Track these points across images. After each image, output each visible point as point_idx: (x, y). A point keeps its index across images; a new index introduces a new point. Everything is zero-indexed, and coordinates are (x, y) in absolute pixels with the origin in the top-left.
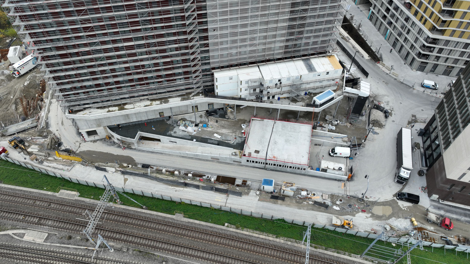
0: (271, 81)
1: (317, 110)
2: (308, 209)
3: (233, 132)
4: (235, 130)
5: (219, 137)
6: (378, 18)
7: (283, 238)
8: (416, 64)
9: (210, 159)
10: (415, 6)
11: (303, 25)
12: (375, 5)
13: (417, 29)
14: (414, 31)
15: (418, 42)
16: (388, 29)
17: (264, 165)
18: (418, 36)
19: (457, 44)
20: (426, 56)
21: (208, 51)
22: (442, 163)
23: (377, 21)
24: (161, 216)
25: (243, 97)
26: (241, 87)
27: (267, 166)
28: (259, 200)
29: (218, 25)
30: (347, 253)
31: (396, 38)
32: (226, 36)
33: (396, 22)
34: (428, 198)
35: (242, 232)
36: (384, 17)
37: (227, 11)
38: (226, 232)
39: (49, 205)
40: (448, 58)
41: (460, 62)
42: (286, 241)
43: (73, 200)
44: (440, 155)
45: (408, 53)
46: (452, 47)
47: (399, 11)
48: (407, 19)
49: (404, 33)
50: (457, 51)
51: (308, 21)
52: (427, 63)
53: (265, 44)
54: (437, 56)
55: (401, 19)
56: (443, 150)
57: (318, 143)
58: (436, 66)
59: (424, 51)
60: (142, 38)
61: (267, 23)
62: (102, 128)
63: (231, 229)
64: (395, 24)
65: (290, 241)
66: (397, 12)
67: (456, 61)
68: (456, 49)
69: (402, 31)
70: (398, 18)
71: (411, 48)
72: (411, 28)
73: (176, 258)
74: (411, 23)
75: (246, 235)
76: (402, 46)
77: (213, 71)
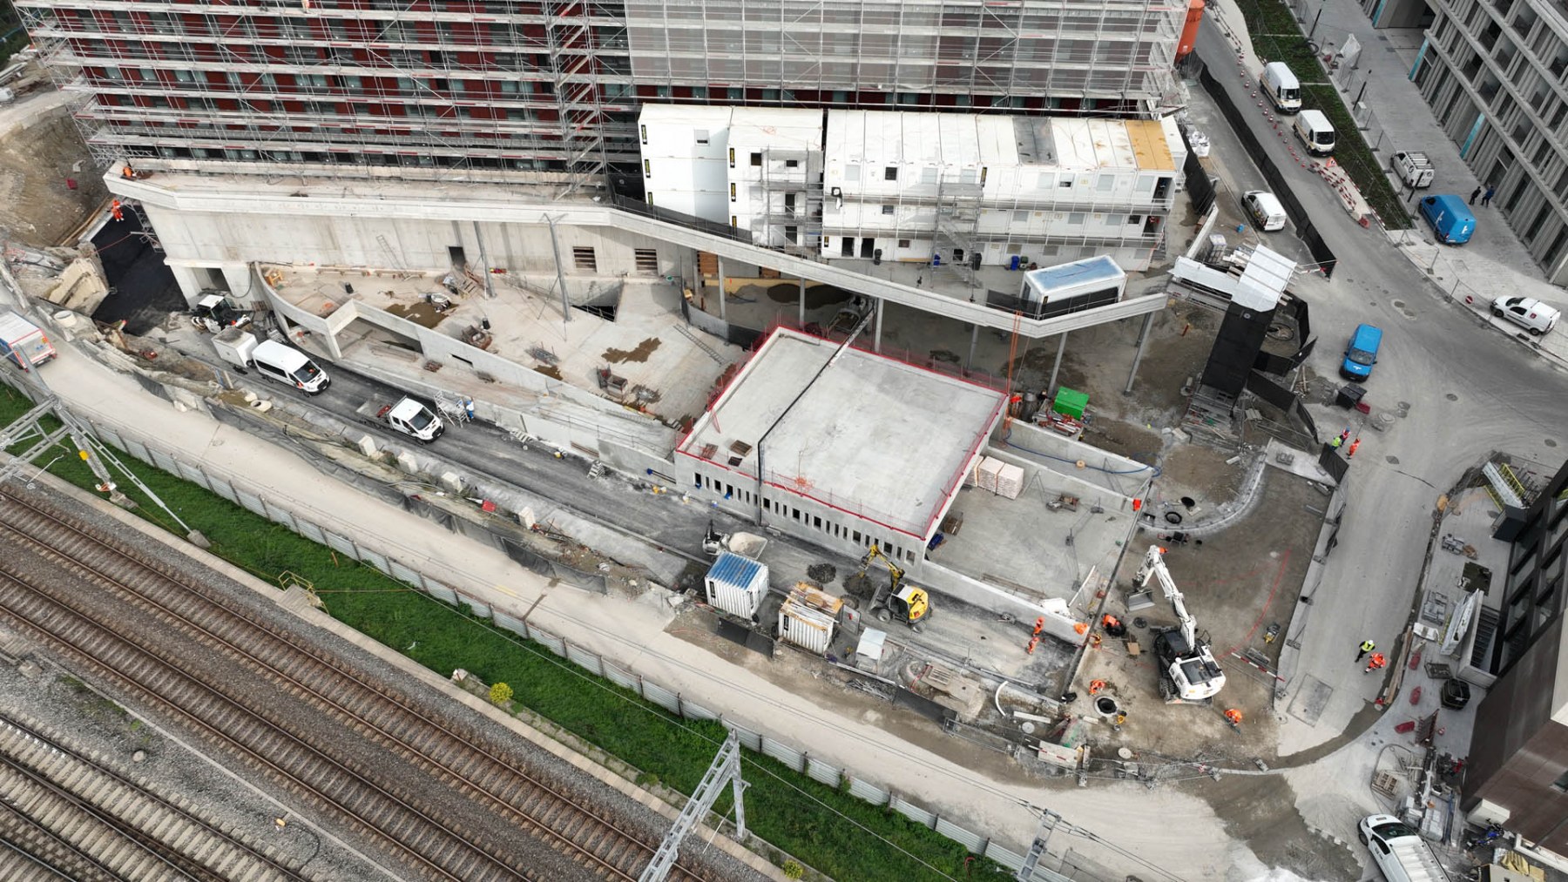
0: (853, 170)
1: (1027, 328)
6: (1447, 71)
7: (665, 793)
9: (569, 449)
16: (1478, 113)
17: (757, 508)
21: (617, 9)
22: (1552, 649)
23: (1441, 83)
24: (235, 582)
25: (744, 224)
26: (732, 175)
27: (769, 514)
28: (668, 629)
31: (1506, 148)
33: (1516, 78)
35: (505, 720)
38: (442, 704)
47: (1535, 32)
49: (1542, 124)
55: (1538, 64)
63: (469, 700)
64: (1511, 86)
66: (1525, 36)
69: (1535, 117)
70: (1524, 64)
73: (197, 753)
75: (515, 736)
76: (1525, 181)
77: (641, 102)
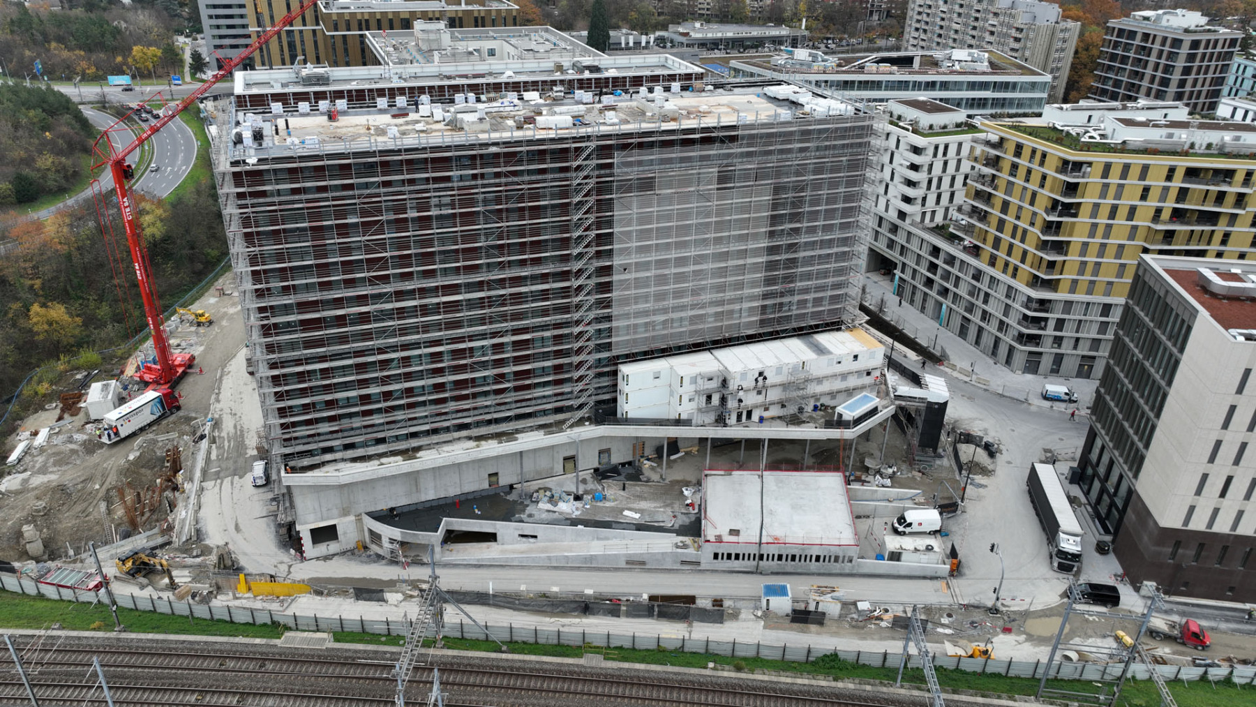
0: (744, 375)
1: (849, 434)
2: (881, 639)
3: (667, 506)
4: (669, 502)
5: (637, 516)
6: (915, 287)
7: (851, 680)
8: (1019, 359)
9: (623, 565)
10: (988, 248)
11: (792, 262)
12: (904, 265)
13: (1002, 290)
14: (999, 294)
15: (1012, 313)
16: (941, 305)
17: (755, 563)
18: (1009, 302)
19: (1087, 309)
20: (1034, 339)
21: (609, 318)
22: (1140, 504)
23: (913, 293)
24: (550, 662)
25: (684, 417)
26: (681, 391)
27: (763, 563)
28: (765, 627)
29: (633, 259)
30: (1004, 695)
31: (964, 317)
32: (644, 283)
33: (956, 286)
34: (1135, 594)
35: (751, 676)
36: (929, 283)
37: (651, 229)
38: (714, 680)
39: (260, 667)
40: (1077, 340)
41: (1103, 344)
42: (860, 684)
43: (321, 650)
44: (1131, 492)
45: (997, 341)
46: (1079, 315)
47: (957, 264)
48: (978, 275)
49: (979, 303)
50: (1091, 321)
51: (801, 254)
52: (1041, 354)
53: (721, 303)
54: (1056, 337)
55: (965, 278)
56: (1133, 480)
57: (862, 514)
58: (1059, 359)
59: (1027, 328)
60: (480, 286)
61: (725, 256)
62: (352, 518)
63: (726, 674)
64: (955, 289)
65: (869, 684)
66: (953, 267)
67: (1096, 343)
68: (1087, 318)
69: (973, 300)
70: (958, 278)
71: (1000, 329)
72: (989, 291)
74: (987, 280)
75: (762, 681)
76: (980, 330)
77: (617, 364)
